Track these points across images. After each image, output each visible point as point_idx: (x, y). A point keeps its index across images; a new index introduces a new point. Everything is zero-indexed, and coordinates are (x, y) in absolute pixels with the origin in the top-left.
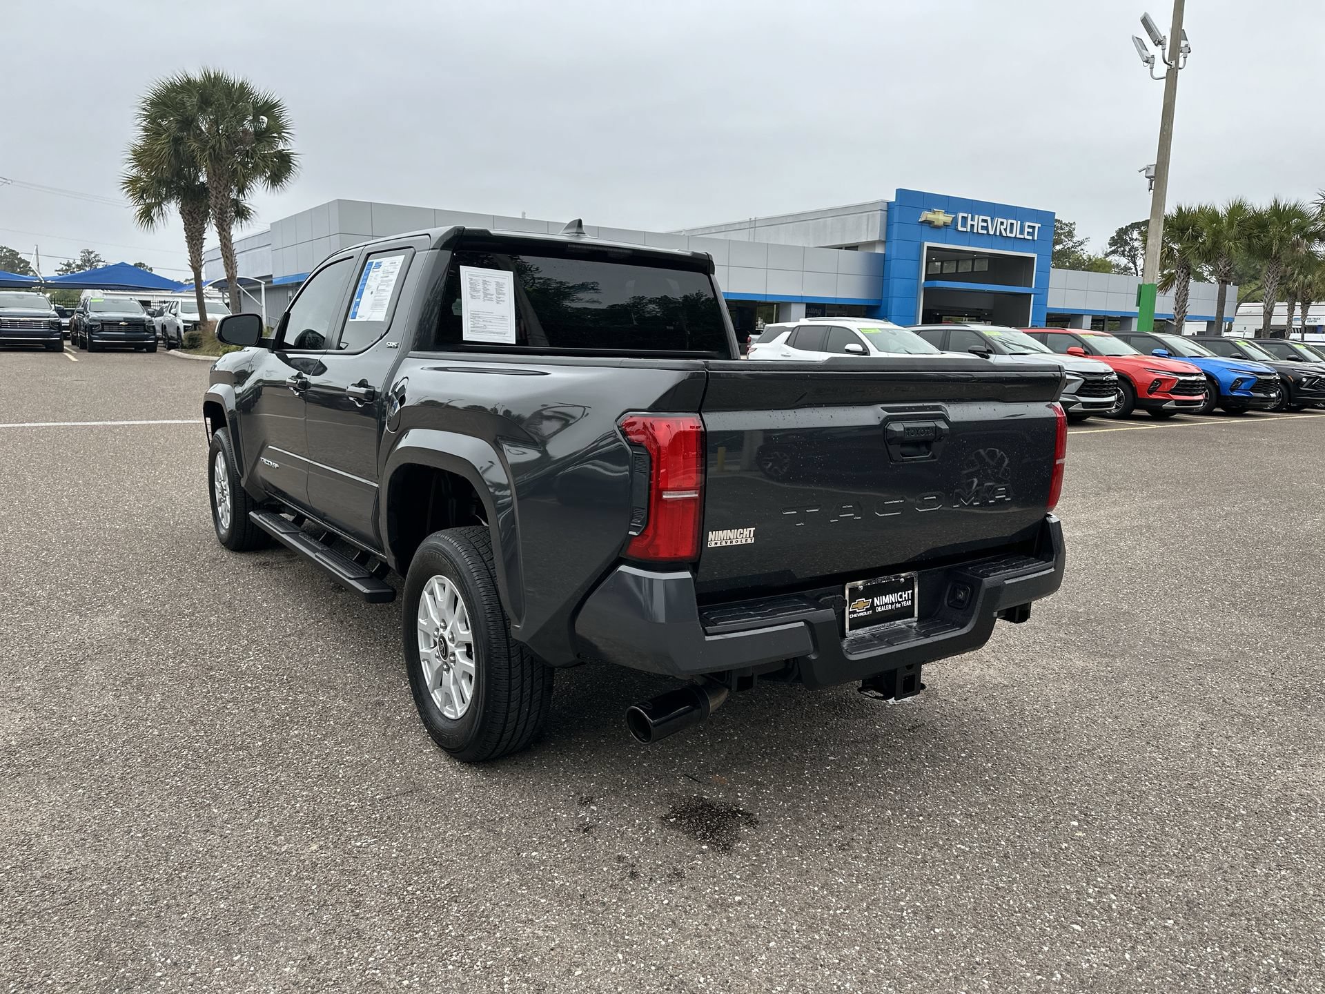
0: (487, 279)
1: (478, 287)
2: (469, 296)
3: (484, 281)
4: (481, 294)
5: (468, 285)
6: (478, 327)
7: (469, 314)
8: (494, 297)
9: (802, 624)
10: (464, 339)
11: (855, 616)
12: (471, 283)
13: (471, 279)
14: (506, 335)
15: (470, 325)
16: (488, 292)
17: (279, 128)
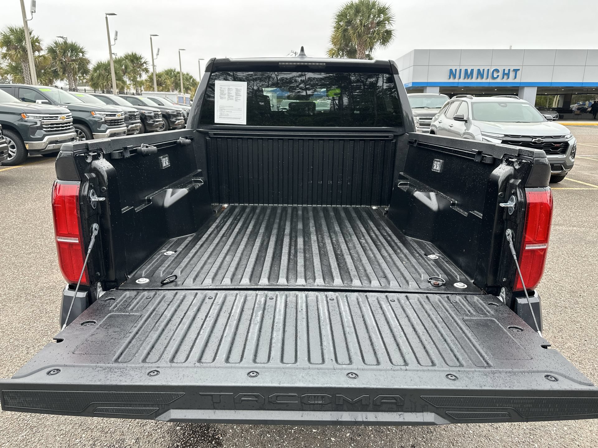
0: (231, 87)
1: (225, 92)
2: (219, 97)
3: (228, 88)
4: (226, 96)
5: (219, 91)
6: (223, 115)
7: (219, 108)
8: (234, 98)
10: (215, 122)
12: (221, 90)
13: (221, 88)
14: (241, 119)
15: (219, 114)
16: (231, 95)
17: (388, 19)
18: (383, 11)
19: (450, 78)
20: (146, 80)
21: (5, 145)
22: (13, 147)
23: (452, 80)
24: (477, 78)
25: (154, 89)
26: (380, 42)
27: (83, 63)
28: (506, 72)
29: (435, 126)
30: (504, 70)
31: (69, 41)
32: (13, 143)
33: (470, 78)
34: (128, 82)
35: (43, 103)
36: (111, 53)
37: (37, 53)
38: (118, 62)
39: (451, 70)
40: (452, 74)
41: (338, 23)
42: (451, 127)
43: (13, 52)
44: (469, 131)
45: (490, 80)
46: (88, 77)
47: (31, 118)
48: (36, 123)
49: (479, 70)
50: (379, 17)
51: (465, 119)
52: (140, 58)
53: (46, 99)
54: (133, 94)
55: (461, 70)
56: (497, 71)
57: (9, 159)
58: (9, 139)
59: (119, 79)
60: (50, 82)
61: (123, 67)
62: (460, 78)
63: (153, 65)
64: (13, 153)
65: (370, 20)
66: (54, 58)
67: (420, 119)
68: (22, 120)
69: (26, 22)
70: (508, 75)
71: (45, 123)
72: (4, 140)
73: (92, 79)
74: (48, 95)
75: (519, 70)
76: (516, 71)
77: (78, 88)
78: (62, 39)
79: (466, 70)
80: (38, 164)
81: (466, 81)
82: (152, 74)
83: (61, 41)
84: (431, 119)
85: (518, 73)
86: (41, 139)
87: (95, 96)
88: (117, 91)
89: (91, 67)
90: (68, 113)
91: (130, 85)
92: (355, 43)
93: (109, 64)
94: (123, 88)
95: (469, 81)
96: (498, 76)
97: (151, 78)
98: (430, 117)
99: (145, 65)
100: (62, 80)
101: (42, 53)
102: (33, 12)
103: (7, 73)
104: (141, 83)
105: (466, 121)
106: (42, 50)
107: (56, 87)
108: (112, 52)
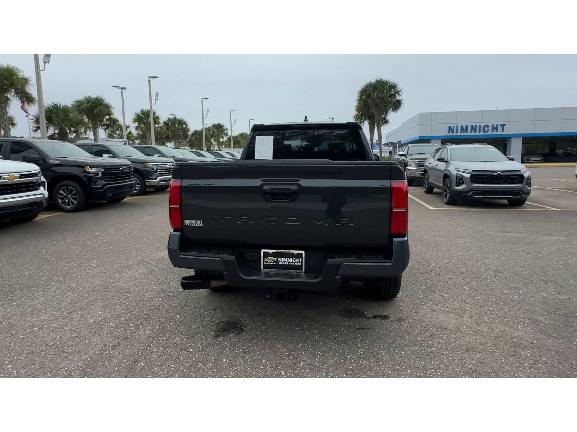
0: (265, 140)
1: (261, 142)
2: (258, 145)
3: (263, 140)
4: (262, 144)
6: (260, 155)
7: (258, 151)
8: (266, 145)
9: (219, 259)
10: (256, 159)
11: (267, 263)
12: (259, 141)
14: (269, 157)
15: (257, 154)
16: (264, 143)
17: (398, 92)
18: (394, 86)
19: (449, 132)
20: (226, 141)
21: (135, 182)
22: (138, 184)
23: (451, 134)
24: (471, 132)
25: (231, 146)
26: (393, 109)
27: (185, 130)
28: (495, 126)
29: (426, 166)
30: (493, 125)
31: (178, 117)
32: (138, 181)
33: (466, 132)
34: (214, 143)
35: (158, 156)
36: (203, 124)
37: (157, 125)
38: (208, 130)
39: (450, 127)
40: (451, 129)
41: (361, 97)
42: (437, 166)
43: (142, 126)
44: (448, 169)
45: (482, 133)
46: (188, 140)
47: (151, 165)
48: (154, 169)
49: (472, 126)
50: (391, 91)
51: (446, 160)
52: (223, 126)
53: (161, 154)
54: (217, 150)
55: (457, 126)
56: (487, 126)
57: (135, 192)
58: (136, 179)
59: (208, 140)
60: (164, 144)
61: (211, 133)
62: (457, 132)
63: (231, 131)
64: (138, 187)
65: (384, 94)
66: (167, 129)
67: (418, 162)
68: (145, 166)
69: (151, 107)
70: (496, 129)
71: (159, 169)
72: (134, 179)
73: (190, 141)
74: (161, 151)
75: (505, 125)
76: (503, 126)
77: (181, 147)
78: (173, 116)
79: (462, 127)
80: (152, 195)
81: (463, 134)
82: (230, 136)
83: (172, 117)
84: (425, 162)
85: (505, 127)
86: (156, 179)
87: (191, 152)
88: (206, 149)
89: (190, 133)
90: (173, 162)
91: (215, 144)
92: (373, 110)
93: (202, 131)
94: (210, 147)
95: (465, 134)
96: (488, 130)
97: (229, 139)
98: (424, 160)
99: (225, 131)
100: (171, 142)
101: (160, 125)
102: (156, 100)
103: (137, 139)
104: (222, 143)
105: (446, 162)
106: (160, 123)
107: (167, 146)
108: (205, 123)
